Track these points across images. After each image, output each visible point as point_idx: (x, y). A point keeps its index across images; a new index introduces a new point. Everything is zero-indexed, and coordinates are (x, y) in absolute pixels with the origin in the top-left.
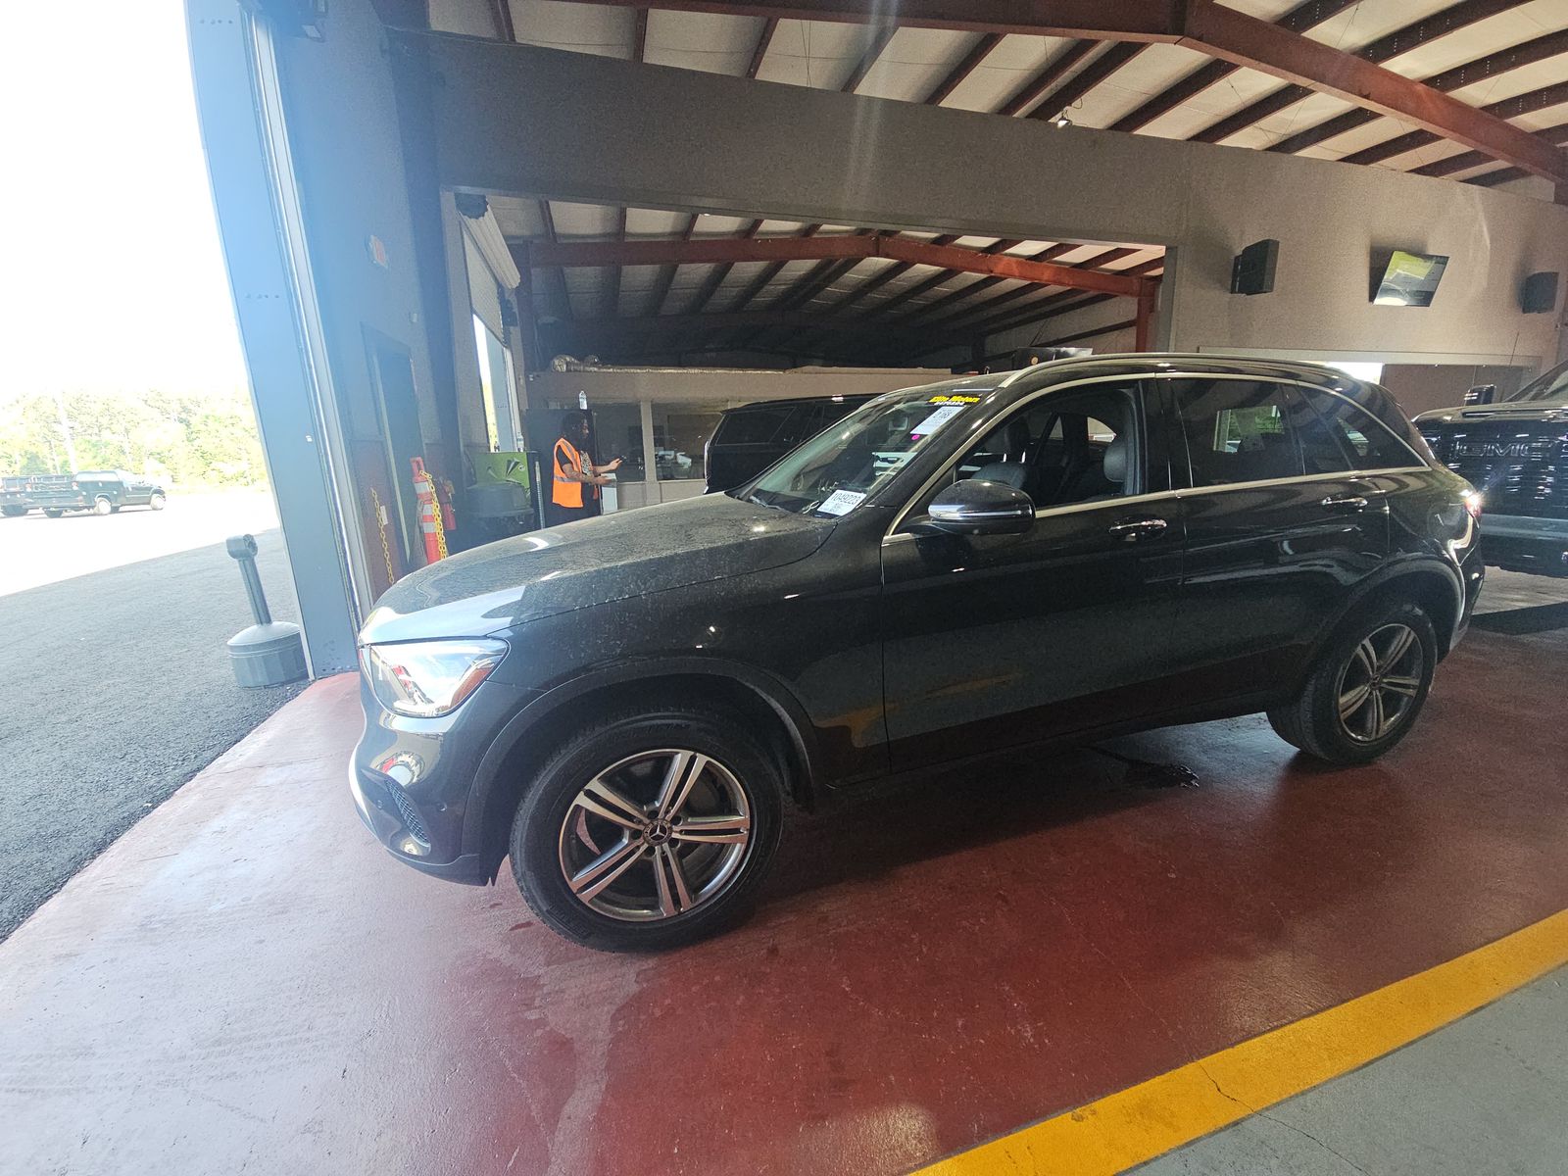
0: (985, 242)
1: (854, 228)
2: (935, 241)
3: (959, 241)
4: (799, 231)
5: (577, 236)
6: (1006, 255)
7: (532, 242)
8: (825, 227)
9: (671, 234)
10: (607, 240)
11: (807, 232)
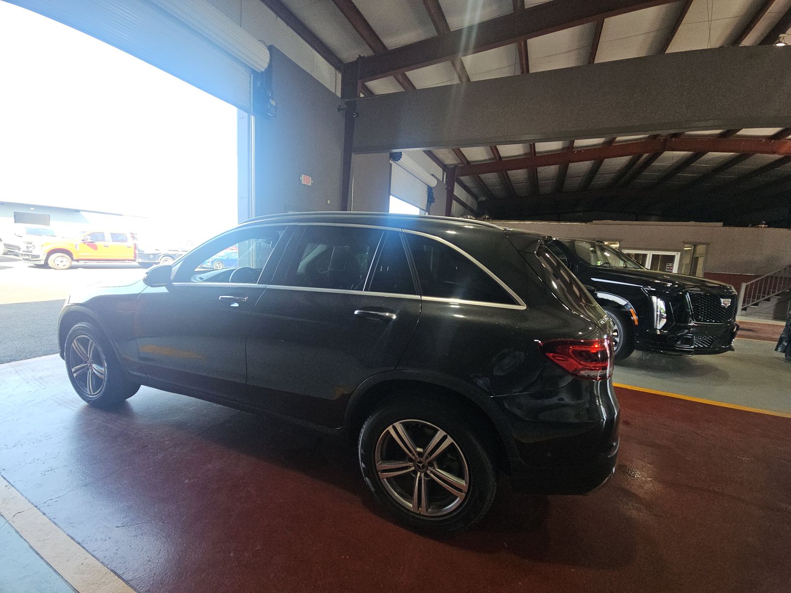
0: (770, 131)
1: (647, 136)
2: (721, 136)
3: (741, 133)
4: (604, 143)
5: (477, 161)
6: (788, 139)
7: (457, 166)
8: (619, 139)
9: (525, 154)
10: (492, 161)
11: (610, 143)
